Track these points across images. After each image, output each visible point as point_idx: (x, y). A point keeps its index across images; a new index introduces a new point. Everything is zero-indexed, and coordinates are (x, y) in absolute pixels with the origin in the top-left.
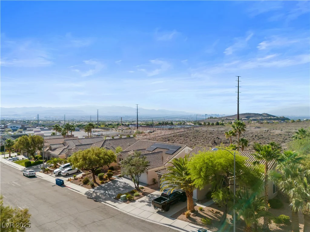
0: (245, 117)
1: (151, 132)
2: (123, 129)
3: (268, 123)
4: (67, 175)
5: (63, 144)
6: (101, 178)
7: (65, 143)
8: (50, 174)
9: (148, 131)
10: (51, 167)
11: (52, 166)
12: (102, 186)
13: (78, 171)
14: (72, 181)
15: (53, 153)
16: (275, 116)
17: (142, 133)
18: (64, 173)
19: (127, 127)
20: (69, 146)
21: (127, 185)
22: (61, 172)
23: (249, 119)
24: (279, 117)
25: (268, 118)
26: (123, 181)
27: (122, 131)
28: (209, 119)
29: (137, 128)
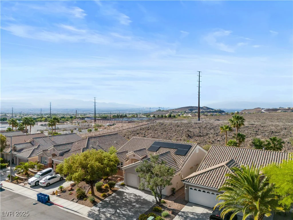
0: (189, 110)
1: (111, 125)
2: (79, 122)
3: (212, 115)
4: (48, 186)
5: (30, 142)
6: (100, 189)
7: (33, 142)
8: (22, 184)
9: (108, 124)
10: (19, 173)
11: (21, 172)
12: (106, 202)
13: (62, 179)
14: (58, 195)
15: (19, 155)
16: (213, 109)
17: (100, 126)
18: (43, 183)
19: (83, 120)
20: (39, 145)
21: (139, 197)
22: (38, 181)
23: (192, 112)
24: (216, 110)
25: (207, 110)
26: (131, 193)
27: (79, 124)
28: (157, 111)
29: (95, 121)
